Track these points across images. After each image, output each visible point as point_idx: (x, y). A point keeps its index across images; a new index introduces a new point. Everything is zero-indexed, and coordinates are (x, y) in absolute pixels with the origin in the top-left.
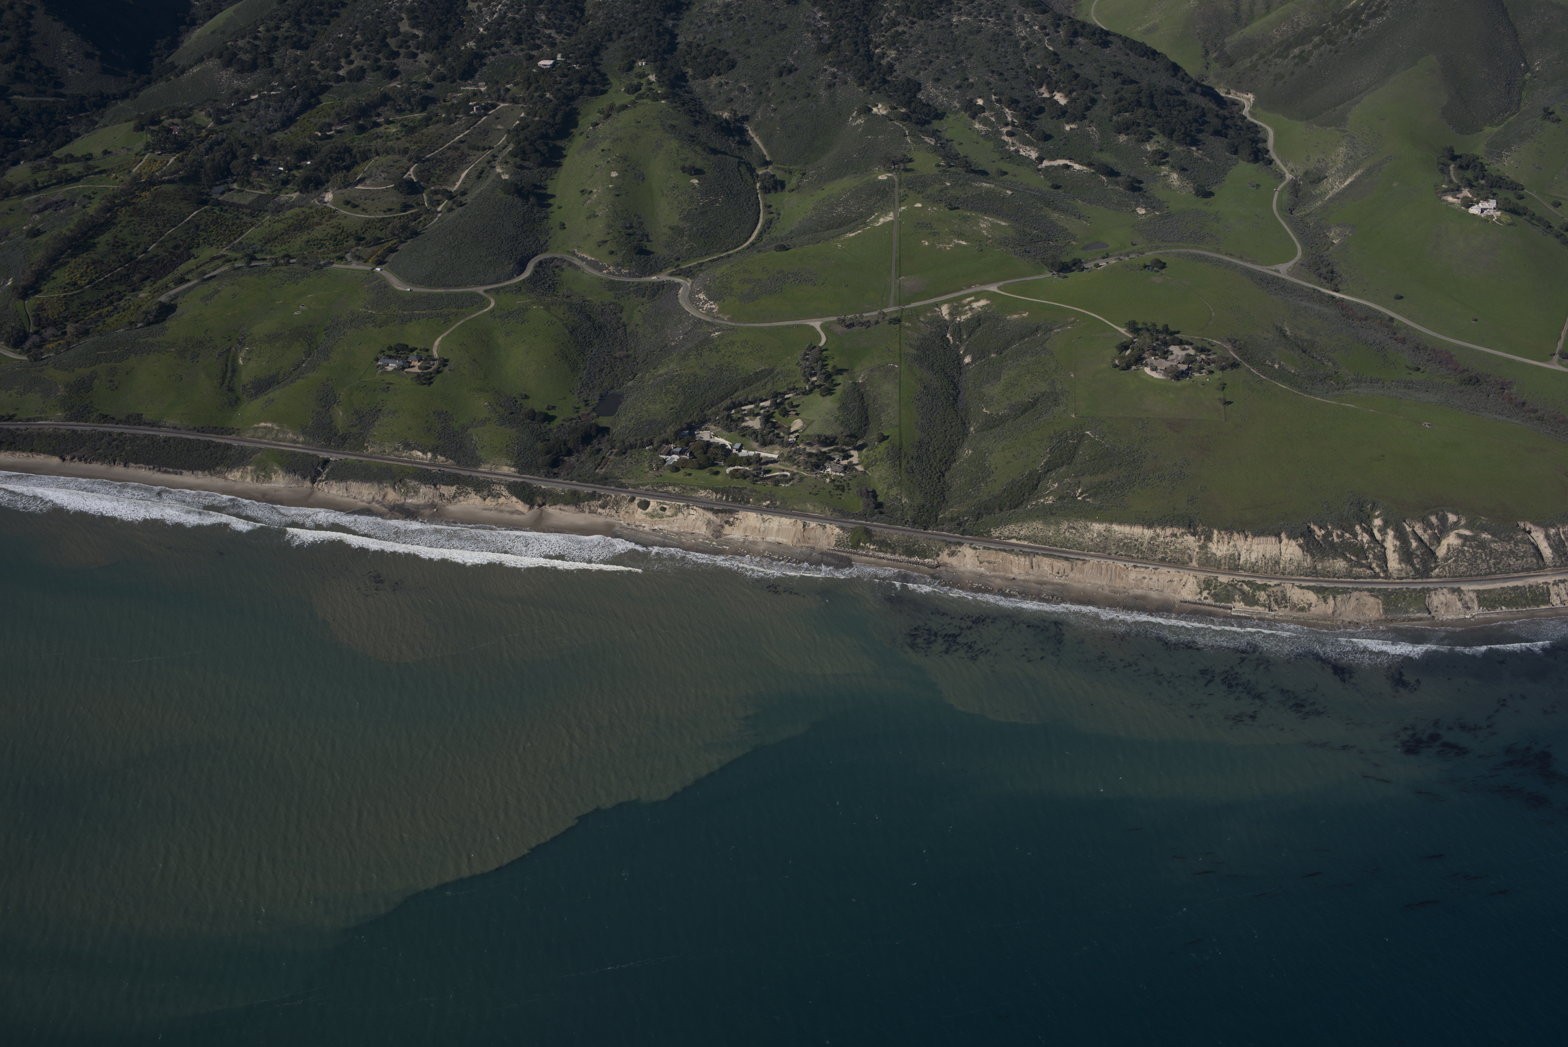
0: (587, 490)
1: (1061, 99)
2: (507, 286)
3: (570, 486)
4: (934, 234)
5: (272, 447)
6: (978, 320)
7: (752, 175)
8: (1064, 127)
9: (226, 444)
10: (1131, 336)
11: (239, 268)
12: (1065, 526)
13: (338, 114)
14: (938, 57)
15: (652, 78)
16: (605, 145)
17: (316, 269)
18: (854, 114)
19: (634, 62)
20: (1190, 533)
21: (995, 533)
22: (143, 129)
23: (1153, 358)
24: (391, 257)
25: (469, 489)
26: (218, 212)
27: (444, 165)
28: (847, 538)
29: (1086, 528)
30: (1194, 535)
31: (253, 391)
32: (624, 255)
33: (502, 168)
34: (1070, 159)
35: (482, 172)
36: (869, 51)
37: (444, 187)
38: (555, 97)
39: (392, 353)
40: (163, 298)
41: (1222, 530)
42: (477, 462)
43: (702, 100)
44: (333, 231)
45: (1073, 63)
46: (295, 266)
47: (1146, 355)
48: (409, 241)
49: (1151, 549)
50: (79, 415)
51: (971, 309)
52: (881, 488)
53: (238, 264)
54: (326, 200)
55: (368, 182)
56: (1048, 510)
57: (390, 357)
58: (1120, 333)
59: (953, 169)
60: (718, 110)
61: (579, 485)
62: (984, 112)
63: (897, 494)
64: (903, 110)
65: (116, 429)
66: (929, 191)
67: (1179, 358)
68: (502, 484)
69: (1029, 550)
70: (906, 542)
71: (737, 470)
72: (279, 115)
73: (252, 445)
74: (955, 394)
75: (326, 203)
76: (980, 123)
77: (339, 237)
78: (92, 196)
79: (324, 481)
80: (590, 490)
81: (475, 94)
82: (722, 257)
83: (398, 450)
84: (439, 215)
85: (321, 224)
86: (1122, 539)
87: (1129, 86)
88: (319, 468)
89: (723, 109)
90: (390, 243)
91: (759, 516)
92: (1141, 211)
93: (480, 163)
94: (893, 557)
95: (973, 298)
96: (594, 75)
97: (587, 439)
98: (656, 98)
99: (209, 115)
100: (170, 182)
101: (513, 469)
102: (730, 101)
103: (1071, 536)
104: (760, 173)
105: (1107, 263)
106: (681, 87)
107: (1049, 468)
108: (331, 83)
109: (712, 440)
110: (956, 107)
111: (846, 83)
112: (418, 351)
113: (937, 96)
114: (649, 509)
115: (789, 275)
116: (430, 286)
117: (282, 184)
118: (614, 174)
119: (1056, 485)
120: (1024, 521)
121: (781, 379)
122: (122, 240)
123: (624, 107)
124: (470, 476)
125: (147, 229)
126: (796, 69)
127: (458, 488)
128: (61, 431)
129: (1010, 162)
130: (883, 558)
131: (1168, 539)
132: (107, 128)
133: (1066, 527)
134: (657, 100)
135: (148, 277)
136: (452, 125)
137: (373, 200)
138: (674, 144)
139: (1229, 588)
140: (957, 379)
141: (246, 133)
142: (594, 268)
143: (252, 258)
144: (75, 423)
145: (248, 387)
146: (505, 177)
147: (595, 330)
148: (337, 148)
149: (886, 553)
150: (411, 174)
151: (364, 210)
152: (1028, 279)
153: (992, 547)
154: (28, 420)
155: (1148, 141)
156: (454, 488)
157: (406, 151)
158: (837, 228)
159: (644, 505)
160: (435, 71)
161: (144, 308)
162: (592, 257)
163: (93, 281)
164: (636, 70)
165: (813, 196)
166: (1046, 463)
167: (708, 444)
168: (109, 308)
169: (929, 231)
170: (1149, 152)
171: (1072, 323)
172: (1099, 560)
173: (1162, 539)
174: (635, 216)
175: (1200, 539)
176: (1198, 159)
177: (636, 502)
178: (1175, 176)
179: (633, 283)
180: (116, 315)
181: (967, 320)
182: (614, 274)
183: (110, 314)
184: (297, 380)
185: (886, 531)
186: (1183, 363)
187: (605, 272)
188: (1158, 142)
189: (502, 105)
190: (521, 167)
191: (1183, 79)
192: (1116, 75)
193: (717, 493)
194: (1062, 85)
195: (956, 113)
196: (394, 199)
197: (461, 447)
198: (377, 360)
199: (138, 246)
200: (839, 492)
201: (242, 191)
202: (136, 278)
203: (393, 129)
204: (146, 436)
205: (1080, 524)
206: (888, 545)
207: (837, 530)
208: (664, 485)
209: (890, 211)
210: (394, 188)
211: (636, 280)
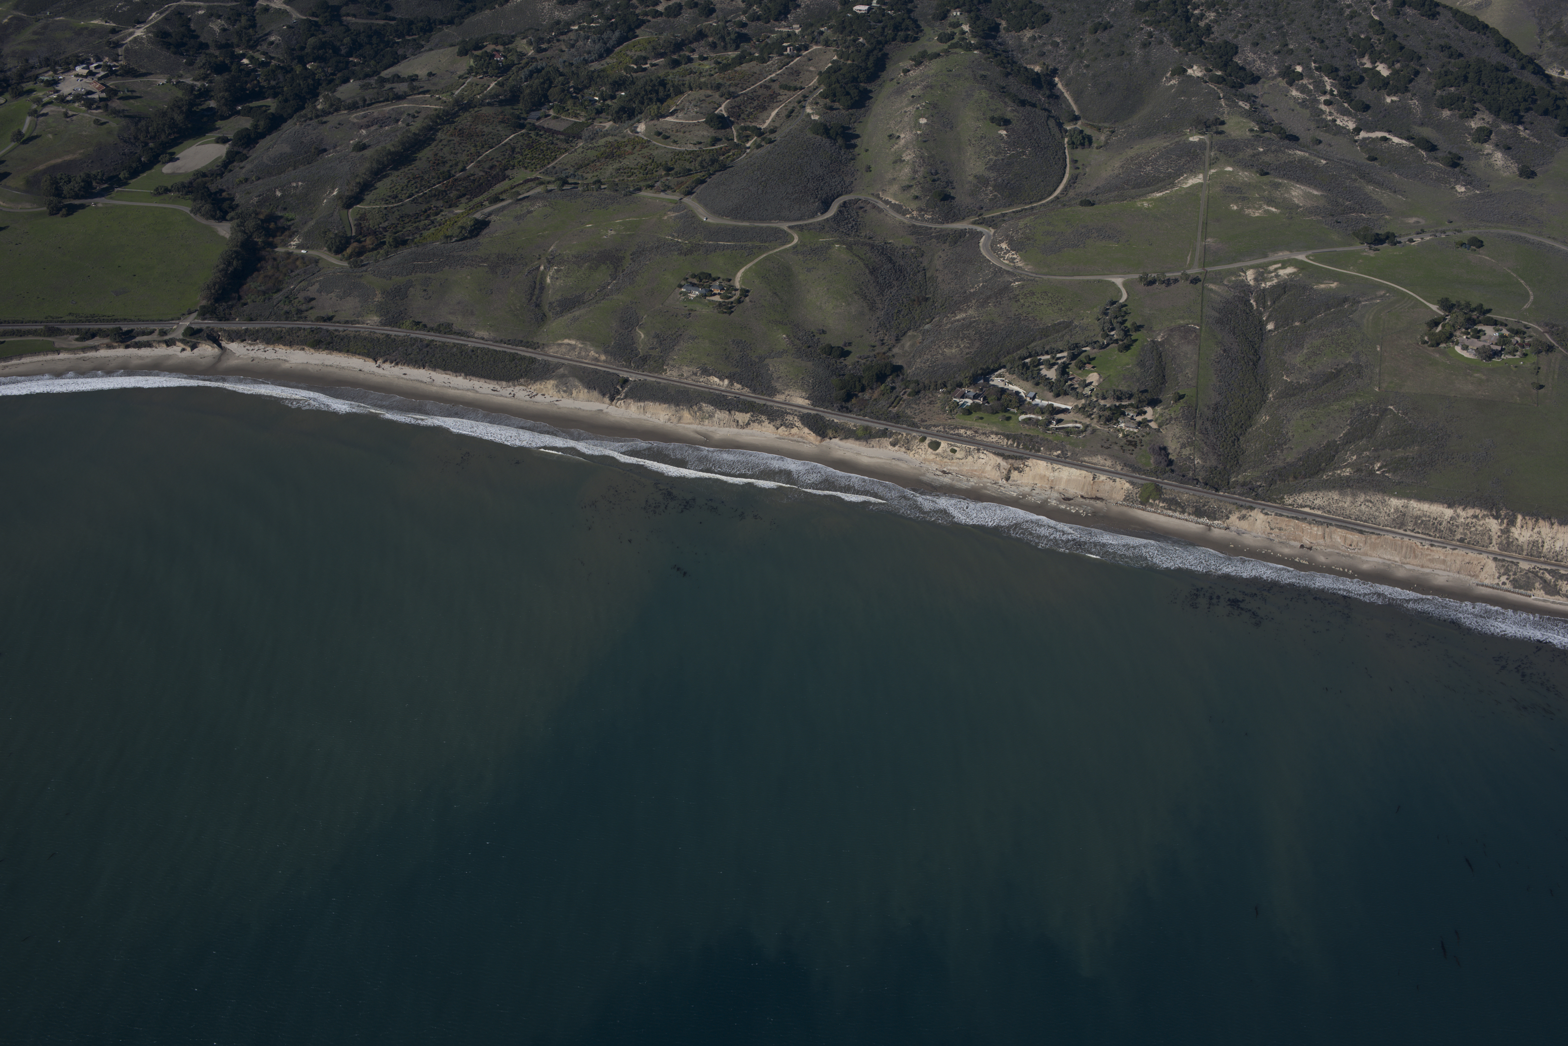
0: (879, 426)
1: (1384, 70)
2: (811, 224)
3: (862, 422)
4: (1244, 199)
5: (575, 363)
6: (1283, 287)
7: (1060, 130)
8: (1385, 99)
9: (531, 358)
10: (1443, 314)
11: (551, 190)
12: (1362, 498)
13: (654, 48)
14: (1258, 22)
15: (966, 28)
16: (917, 91)
17: (625, 195)
18: (1168, 75)
19: (949, 11)
20: (1492, 515)
21: (1288, 500)
22: (466, 54)
23: (1465, 337)
24: (699, 189)
25: (763, 418)
26: (534, 137)
27: (755, 103)
28: (1136, 494)
29: (1383, 502)
30: (1496, 518)
31: (558, 309)
32: (928, 201)
33: (812, 109)
34: (1389, 132)
35: (792, 111)
36: (1188, 11)
37: (753, 124)
38: (868, 42)
39: (695, 281)
40: (478, 216)
41: (1527, 515)
42: (773, 392)
43: (1015, 53)
44: (643, 161)
45: (1399, 33)
46: (606, 192)
47: (1458, 333)
48: (718, 174)
49: (1450, 530)
50: (393, 321)
51: (1277, 276)
52: (1173, 447)
53: (550, 187)
54: (638, 130)
55: (680, 115)
56: (1344, 481)
57: (693, 285)
58: (1432, 310)
59: (1267, 135)
60: (1030, 64)
61: (872, 422)
62: (1302, 79)
63: (1190, 454)
64: (1219, 73)
65: (428, 337)
66: (1241, 155)
67: (1492, 339)
68: (796, 415)
69: (1322, 520)
70: (1197, 502)
71: (1030, 419)
72: (597, 47)
73: (556, 360)
74: (1255, 359)
75: (638, 133)
76: (1297, 90)
77: (649, 167)
78: (416, 115)
79: (622, 399)
80: (882, 427)
81: (789, 35)
82: (1026, 209)
83: (695, 374)
84: (748, 151)
85: (632, 154)
86: (1420, 517)
87: (1457, 60)
88: (618, 387)
89: (1035, 63)
90: (698, 176)
91: (1049, 465)
92: (1461, 189)
93: (790, 102)
94: (1182, 516)
95: (1279, 265)
96: (908, 22)
97: (881, 378)
98: (969, 47)
99: (530, 43)
100: (489, 104)
101: (807, 401)
102: (1042, 56)
103: (1367, 510)
104: (1068, 128)
105: (1422, 239)
106: (994, 37)
107: (1349, 439)
108: (649, 18)
109: (1006, 387)
110: (1273, 73)
111: (1161, 42)
112: (721, 280)
113: (1254, 61)
114: (940, 450)
115: (1093, 231)
116: (735, 218)
117: (596, 114)
118: (923, 121)
119: (1355, 458)
120: (1319, 490)
121: (1079, 332)
122: (442, 157)
123: (938, 55)
124: (764, 405)
125: (466, 149)
126: (1112, 27)
127: (752, 416)
128: (376, 335)
129: (1326, 131)
130: (1172, 516)
131: (1469, 520)
132: (433, 52)
133: (1362, 500)
134: (970, 50)
135: (464, 195)
136: (765, 65)
137: (685, 132)
138: (985, 94)
139: (1530, 575)
140: (1258, 345)
141: (564, 62)
142: (898, 212)
143: (565, 182)
144: (389, 328)
145: (554, 305)
146: (815, 117)
147: (896, 272)
148: (652, 81)
149: (1175, 511)
150: (722, 110)
151: (675, 142)
152: (1338, 249)
153: (1284, 514)
154: (347, 322)
155: (1472, 118)
156: (749, 415)
157: (718, 87)
158: (1144, 187)
159: (935, 446)
160: (751, 11)
161: (459, 224)
162: (897, 200)
163: (413, 195)
164: (951, 19)
165: (1121, 154)
166: (1345, 435)
167: (1003, 391)
168: (426, 222)
169: (1238, 195)
170: (1472, 129)
171: (1381, 296)
172: (1394, 536)
173: (1462, 520)
174: (941, 163)
175: (1502, 522)
176: (1525, 138)
177: (927, 442)
178: (1498, 155)
179: (935, 228)
180: (433, 229)
181: (1273, 287)
182: (916, 219)
183: (426, 228)
184: (602, 302)
185: (1177, 489)
186: (1496, 344)
187: (908, 216)
188: (1483, 119)
189: (815, 47)
190: (831, 108)
191: (1514, 56)
192: (1443, 48)
193: (1008, 440)
194: (1385, 56)
195: (1274, 78)
196: (705, 133)
197: (757, 376)
198: (681, 286)
199: (456, 164)
200: (1131, 448)
201: (557, 118)
202: (453, 194)
203: (707, 66)
204: (455, 345)
205: (1377, 498)
206: (1178, 504)
207: (1127, 485)
208: (956, 428)
209: (1199, 173)
210: (706, 122)
211: (939, 226)
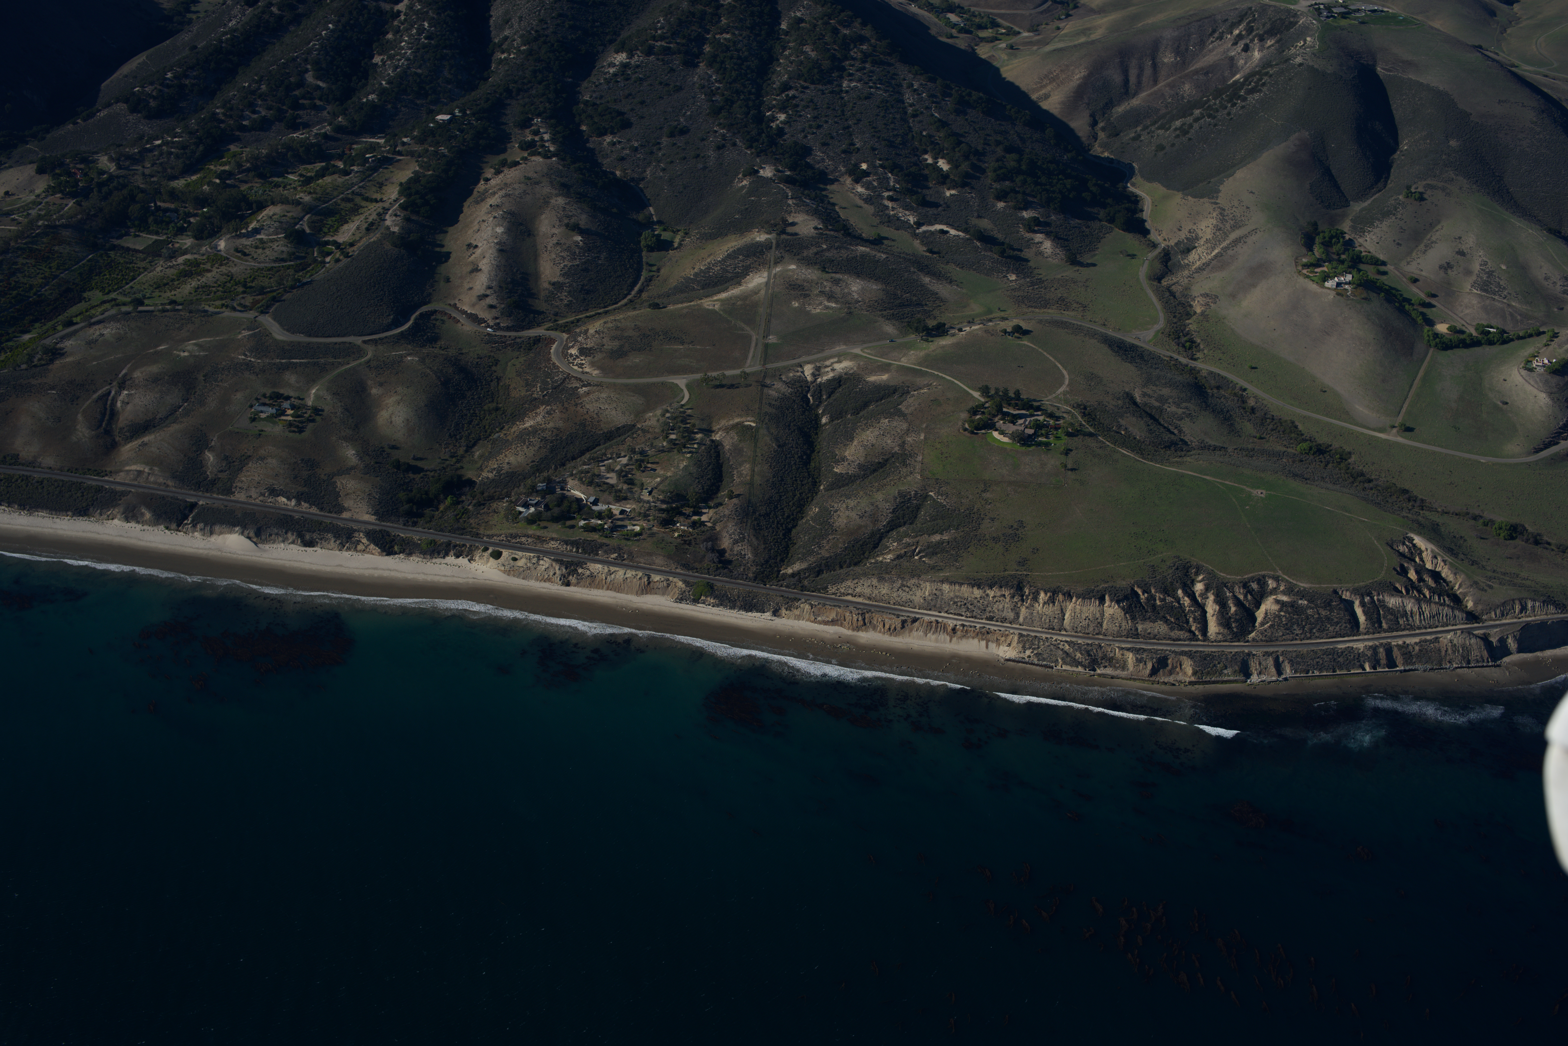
0: (444, 539)
1: (943, 165)
2: (386, 337)
3: (428, 535)
4: (805, 296)
5: (142, 490)
6: (838, 381)
8: (944, 193)
9: (97, 486)
10: (983, 401)
11: (125, 312)
12: (898, 583)
13: (238, 163)
14: (826, 122)
15: (546, 135)
16: (493, 201)
17: (201, 315)
18: (740, 176)
19: (530, 119)
20: (1018, 593)
21: (832, 589)
22: (45, 173)
23: (1002, 422)
24: (275, 307)
25: (329, 536)
26: (113, 257)
27: (336, 216)
28: (689, 591)
29: (919, 587)
30: (1021, 595)
31: (128, 434)
32: (503, 309)
33: (392, 221)
34: (947, 224)
35: (372, 224)
36: (760, 113)
37: (334, 238)
38: (449, 152)
39: (267, 400)
40: (50, 341)
41: (1048, 592)
42: (340, 509)
43: (596, 156)
44: (221, 279)
45: (957, 130)
46: (181, 312)
47: (995, 420)
48: (294, 290)
51: (833, 370)
52: (726, 544)
53: (124, 309)
54: (219, 247)
55: (260, 230)
56: (884, 568)
57: (265, 404)
58: (973, 397)
59: (830, 232)
60: (612, 168)
61: (437, 535)
62: (867, 176)
63: (742, 550)
64: (788, 173)
66: (805, 253)
67: (1027, 423)
68: (362, 532)
69: (862, 607)
70: (746, 597)
71: (590, 524)
72: (181, 162)
73: (123, 487)
74: (809, 453)
75: (218, 250)
76: (862, 187)
77: (228, 285)
80: (447, 540)
81: (372, 146)
82: (599, 313)
83: (264, 495)
84: (327, 265)
85: (211, 271)
86: (952, 599)
87: (1012, 154)
88: (185, 513)
89: (616, 167)
90: (275, 292)
91: (606, 568)
92: (1013, 277)
93: (370, 215)
94: (732, 611)
95: (836, 360)
96: (490, 130)
97: (449, 490)
98: (547, 155)
99: (111, 159)
100: (66, 226)
101: (373, 517)
102: (621, 160)
103: (904, 594)
105: (970, 328)
107: (891, 527)
108: (235, 133)
109: (568, 493)
110: (841, 171)
111: (734, 144)
112: (292, 399)
113: (823, 160)
114: (501, 559)
115: (660, 333)
116: (310, 335)
117: (177, 231)
118: (500, 230)
119: (895, 544)
120: (860, 578)
121: (642, 435)
123: (516, 163)
124: (331, 523)
125: (42, 272)
126: (688, 130)
127: (318, 535)
129: (889, 226)
130: (723, 612)
131: (996, 599)
132: (13, 169)
133: (899, 586)
134: (548, 157)
135: (37, 320)
136: (347, 177)
137: (264, 248)
138: (562, 201)
139: (1052, 647)
140: (812, 438)
141: (147, 178)
142: (474, 321)
143: (140, 302)
145: (125, 430)
146: (396, 229)
147: (468, 382)
148: (234, 196)
149: (726, 606)
150: (304, 225)
151: (254, 259)
152: (892, 342)
153: (827, 603)
155: (1025, 209)
156: (315, 534)
157: (299, 201)
158: (712, 287)
159: (497, 555)
160: (336, 122)
161: (29, 350)
162: (473, 310)
164: (531, 127)
165: (693, 255)
166: (888, 523)
167: (565, 497)
169: (800, 293)
170: (1025, 220)
171: (929, 386)
172: (929, 618)
173: (991, 599)
174: (519, 271)
175: (1027, 599)
176: (1073, 227)
177: (490, 551)
178: (1048, 243)
179: (510, 336)
181: (828, 380)
182: (492, 328)
184: (172, 425)
185: (728, 585)
186: (1031, 428)
187: (484, 325)
188: (1035, 210)
189: (398, 158)
190: (411, 220)
193: (567, 546)
194: (946, 152)
195: (841, 177)
196: (284, 249)
197: (324, 494)
198: (252, 407)
200: (686, 546)
201: (138, 236)
202: (26, 319)
203: (291, 179)
204: (20, 476)
205: (913, 583)
206: (728, 600)
207: (681, 584)
208: (518, 537)
209: (764, 272)
210: (285, 237)
211: (513, 334)
